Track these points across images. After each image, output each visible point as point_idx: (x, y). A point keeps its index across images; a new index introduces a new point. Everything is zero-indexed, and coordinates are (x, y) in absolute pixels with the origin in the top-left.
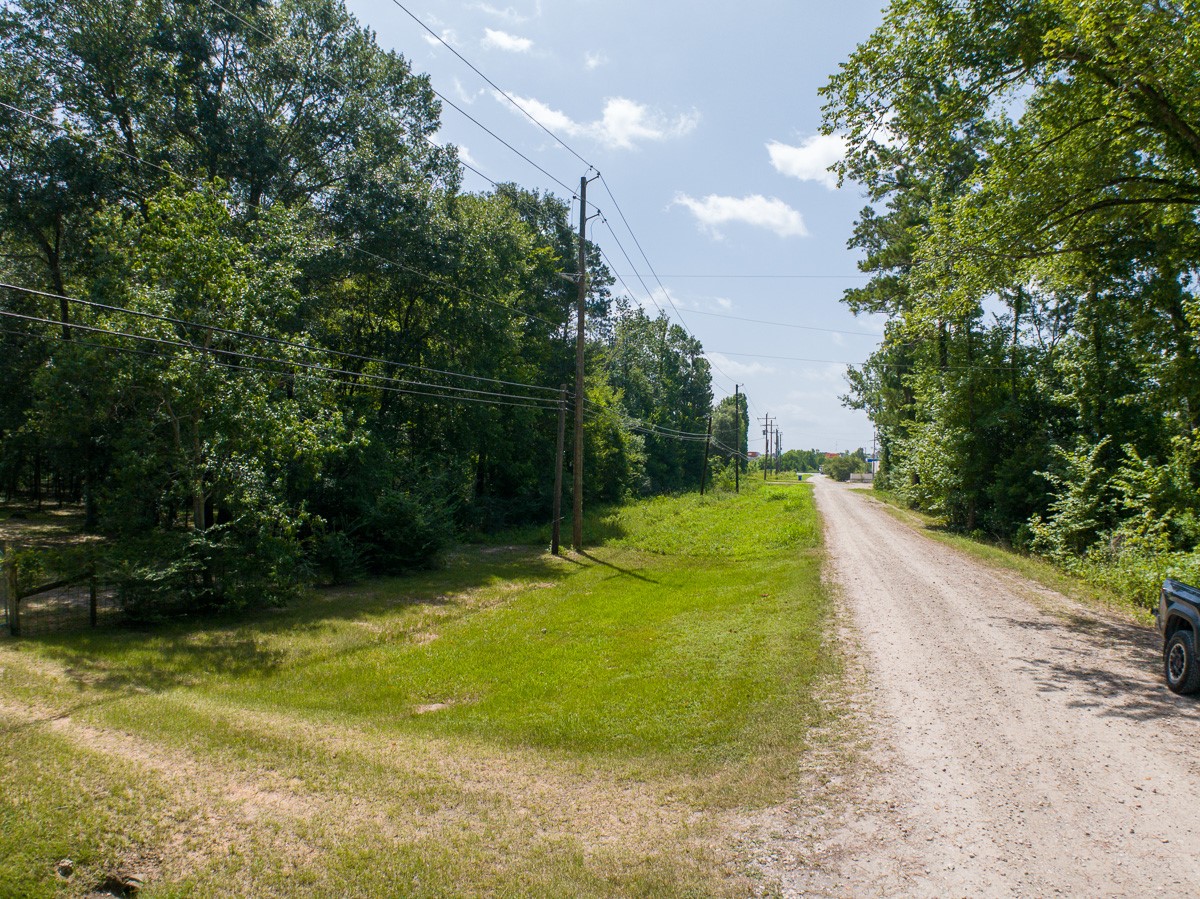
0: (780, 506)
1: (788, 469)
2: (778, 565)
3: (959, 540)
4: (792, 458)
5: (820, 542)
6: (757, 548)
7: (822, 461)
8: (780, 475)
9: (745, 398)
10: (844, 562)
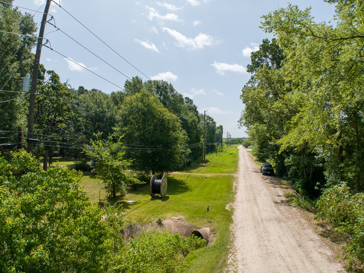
0: (232, 156)
1: (233, 144)
2: (232, 165)
3: (259, 162)
4: (234, 140)
5: (238, 162)
6: (229, 163)
7: (242, 141)
8: (231, 146)
9: (222, 127)
10: (240, 165)
